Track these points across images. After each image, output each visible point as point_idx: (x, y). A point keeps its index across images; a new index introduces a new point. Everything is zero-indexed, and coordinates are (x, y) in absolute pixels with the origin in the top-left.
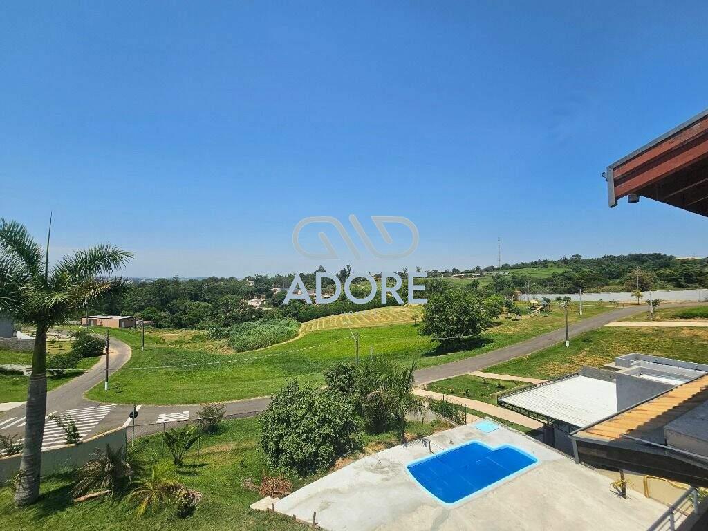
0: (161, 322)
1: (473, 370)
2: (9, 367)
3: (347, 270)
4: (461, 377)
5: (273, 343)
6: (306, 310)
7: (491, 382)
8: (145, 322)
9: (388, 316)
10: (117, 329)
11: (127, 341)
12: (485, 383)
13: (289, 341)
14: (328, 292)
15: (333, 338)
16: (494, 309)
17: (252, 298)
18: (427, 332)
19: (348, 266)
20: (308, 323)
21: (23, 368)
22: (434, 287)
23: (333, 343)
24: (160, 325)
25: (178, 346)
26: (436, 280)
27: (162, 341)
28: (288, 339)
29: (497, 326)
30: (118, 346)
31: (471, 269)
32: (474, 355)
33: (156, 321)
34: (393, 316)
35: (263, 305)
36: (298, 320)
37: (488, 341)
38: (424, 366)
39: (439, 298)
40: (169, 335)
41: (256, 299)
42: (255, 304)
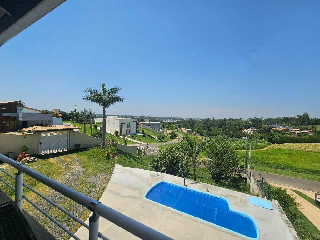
8: (197, 133)
10: (185, 133)
14: (307, 129)
24: (203, 135)
33: (201, 133)
36: (270, 142)
41: (250, 129)
42: (249, 131)
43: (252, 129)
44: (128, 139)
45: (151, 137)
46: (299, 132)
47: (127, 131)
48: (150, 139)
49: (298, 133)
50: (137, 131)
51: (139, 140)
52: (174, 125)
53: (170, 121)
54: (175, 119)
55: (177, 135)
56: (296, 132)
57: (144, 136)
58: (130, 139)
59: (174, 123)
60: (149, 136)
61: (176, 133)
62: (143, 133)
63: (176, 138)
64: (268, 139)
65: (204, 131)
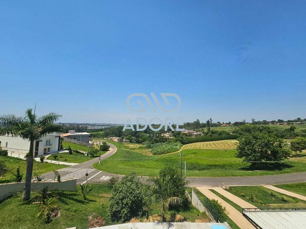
0: (132, 141)
1: (268, 184)
2: (82, 152)
3: (210, 121)
4: (256, 187)
5: (168, 153)
6: (187, 139)
7: (277, 195)
8: (127, 140)
9: (226, 145)
10: (117, 142)
11: (117, 147)
12: (272, 195)
13: (174, 153)
14: (200, 131)
15: (194, 153)
16: (297, 146)
17: (167, 133)
18: (240, 156)
19: (210, 119)
20: (186, 145)
21: (84, 153)
22: (261, 130)
23: (193, 156)
24: (132, 142)
25: (132, 150)
26: (262, 126)
27: (128, 148)
28: (174, 152)
29: (301, 157)
30: (114, 148)
31: (293, 120)
32: (273, 174)
33: (131, 140)
34: (229, 145)
35: (170, 136)
36: (182, 143)
37: (289, 166)
38: (233, 175)
39: (249, 137)
40: (132, 146)
41: (168, 133)
42: (167, 135)
43: (169, 133)
44: (49, 161)
45: (80, 153)
46: (196, 133)
47: (45, 150)
48: (79, 156)
49: (196, 135)
50: (61, 148)
51: (66, 160)
52: (101, 133)
53: (96, 128)
54: (101, 125)
55: (109, 147)
56: (195, 134)
57: (71, 153)
58: (53, 162)
59: (101, 130)
60: (77, 152)
61: (108, 144)
62: (70, 149)
63: (108, 150)
64: (180, 141)
65: (133, 137)
